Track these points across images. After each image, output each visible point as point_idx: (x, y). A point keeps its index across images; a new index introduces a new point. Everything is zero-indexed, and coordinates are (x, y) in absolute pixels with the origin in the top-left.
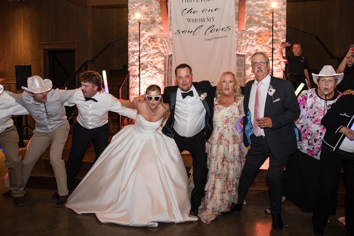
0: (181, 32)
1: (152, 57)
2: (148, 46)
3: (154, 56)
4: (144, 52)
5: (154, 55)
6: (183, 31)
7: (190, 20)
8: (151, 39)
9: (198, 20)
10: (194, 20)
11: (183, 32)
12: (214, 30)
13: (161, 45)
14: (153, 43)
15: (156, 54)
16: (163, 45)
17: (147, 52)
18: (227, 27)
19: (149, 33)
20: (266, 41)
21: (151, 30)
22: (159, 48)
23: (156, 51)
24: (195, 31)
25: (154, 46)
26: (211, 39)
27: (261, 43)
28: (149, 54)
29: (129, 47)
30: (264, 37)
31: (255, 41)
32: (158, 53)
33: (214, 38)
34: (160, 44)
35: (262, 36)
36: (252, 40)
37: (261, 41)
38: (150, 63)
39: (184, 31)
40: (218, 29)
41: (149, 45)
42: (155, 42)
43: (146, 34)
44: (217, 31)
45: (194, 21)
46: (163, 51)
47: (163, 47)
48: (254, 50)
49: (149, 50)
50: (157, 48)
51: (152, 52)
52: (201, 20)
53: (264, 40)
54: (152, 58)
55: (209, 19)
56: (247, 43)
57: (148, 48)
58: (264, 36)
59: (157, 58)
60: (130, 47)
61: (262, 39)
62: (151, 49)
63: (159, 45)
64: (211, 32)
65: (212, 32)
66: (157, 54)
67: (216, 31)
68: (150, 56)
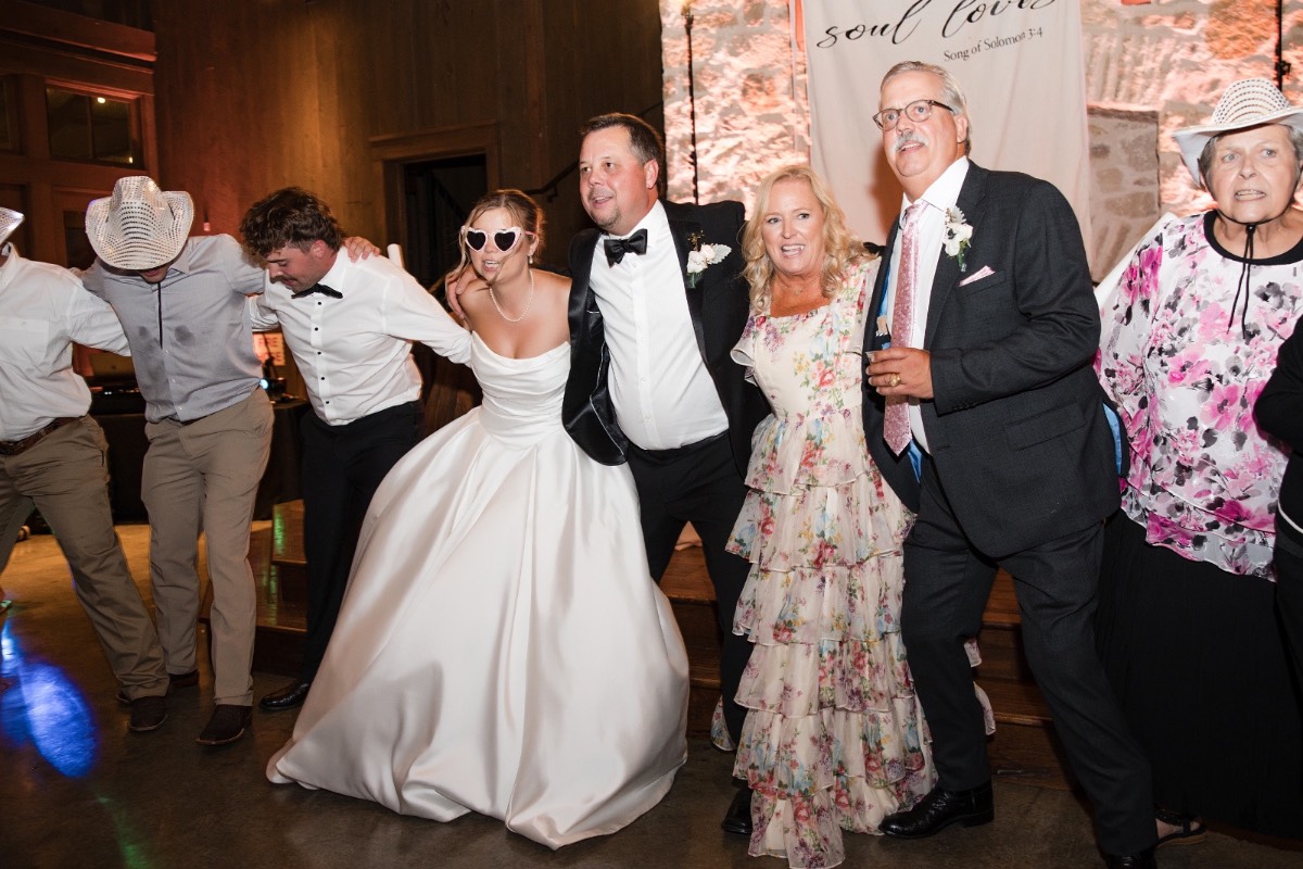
0: (842, 37)
1: (757, 156)
2: (742, 113)
3: (765, 151)
4: (727, 136)
5: (766, 145)
6: (851, 31)
8: (751, 83)
11: (848, 34)
12: (981, 8)
13: (792, 105)
14: (759, 97)
15: (772, 140)
16: (799, 105)
17: (737, 135)
19: (741, 57)
21: (749, 47)
22: (786, 116)
23: (775, 129)
24: (899, 26)
25: (765, 112)
26: (970, 53)
27: (1236, 52)
28: (746, 145)
29: (667, 122)
30: (1248, 21)
31: (1202, 45)
32: (781, 135)
33: (983, 46)
34: (786, 98)
35: (1237, 18)
36: (1190, 38)
37: (1235, 38)
38: (750, 181)
39: (856, 29)
40: (997, 3)
41: (745, 106)
42: (767, 94)
43: (729, 64)
44: (997, 11)
46: (800, 129)
47: (798, 111)
48: (1201, 87)
49: (746, 129)
50: (778, 119)
51: (761, 134)
53: (1251, 32)
54: (758, 161)
56: (1167, 57)
57: (741, 122)
58: (1248, 17)
59: (778, 157)
60: (671, 124)
61: (1240, 28)
62: (753, 125)
63: (783, 104)
64: (969, 18)
65: (974, 18)
66: (778, 141)
67: (993, 13)
68: (752, 150)
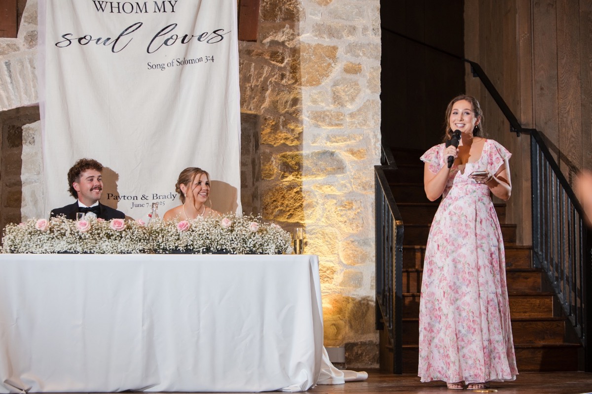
0: (75, 42)
6: (82, 38)
7: (103, 6)
9: (128, 8)
10: (115, 5)
11: (80, 40)
12: (175, 37)
18: (214, 32)
20: (323, 75)
24: (117, 40)
26: (166, 66)
27: (308, 82)
31: (288, 75)
33: (176, 63)
36: (280, 69)
39: (85, 37)
40: (186, 36)
44: (185, 41)
45: (115, 10)
48: (287, 102)
52: (135, 5)
55: (160, 4)
64: (166, 43)
65: (169, 43)
67: (183, 42)
